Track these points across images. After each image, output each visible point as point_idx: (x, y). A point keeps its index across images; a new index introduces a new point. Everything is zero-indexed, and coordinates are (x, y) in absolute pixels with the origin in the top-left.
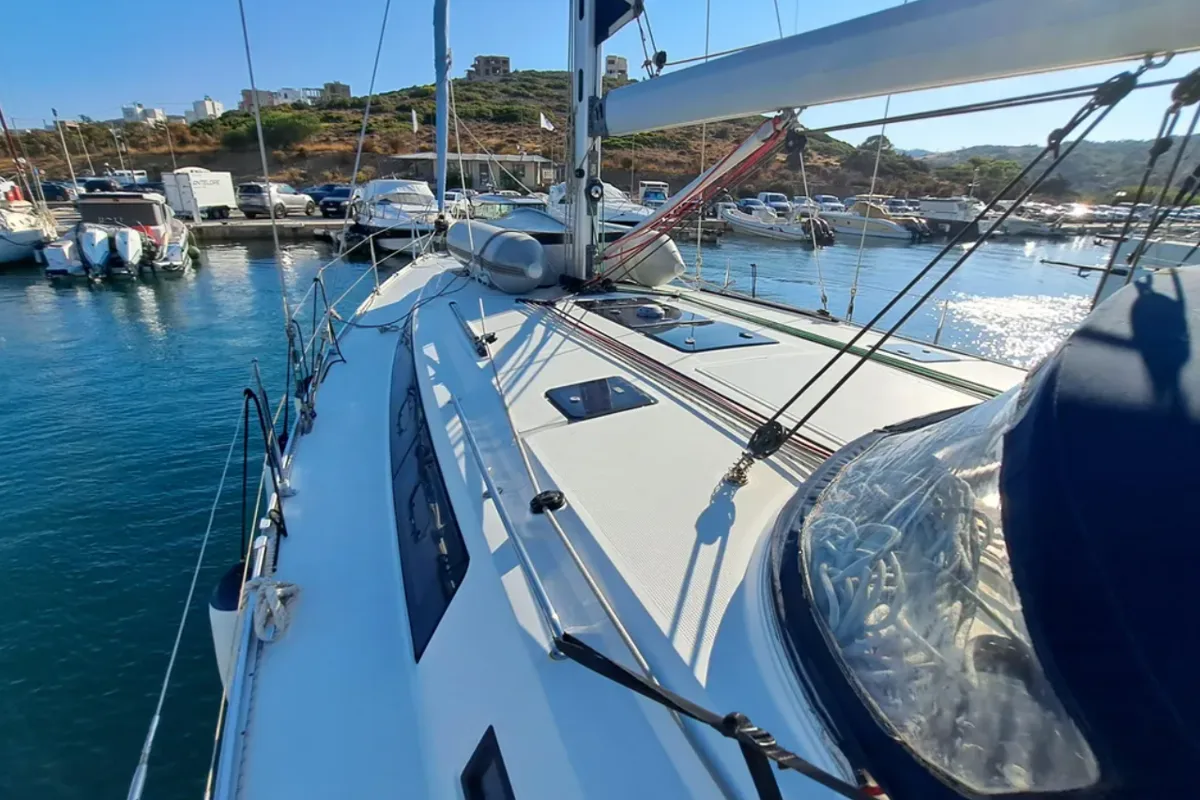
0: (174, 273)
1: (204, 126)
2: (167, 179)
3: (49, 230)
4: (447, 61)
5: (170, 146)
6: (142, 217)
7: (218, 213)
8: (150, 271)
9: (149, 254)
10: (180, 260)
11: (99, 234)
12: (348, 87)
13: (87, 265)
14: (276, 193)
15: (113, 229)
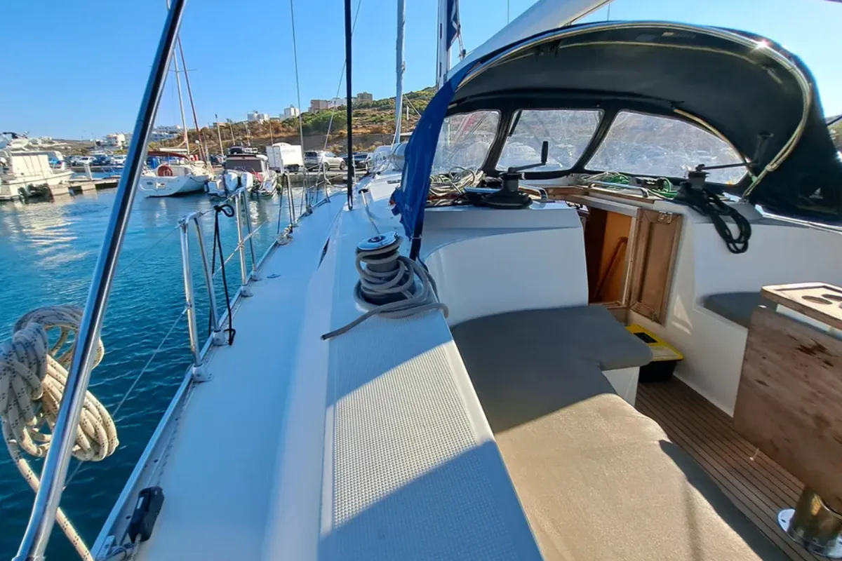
0: (268, 196)
1: (290, 122)
2: (268, 149)
3: (211, 176)
4: (403, 68)
5: (271, 134)
6: (254, 167)
7: (293, 168)
8: (256, 194)
9: (256, 188)
10: (271, 189)
11: (234, 175)
12: (371, 95)
13: (227, 192)
14: (325, 157)
15: (241, 173)
